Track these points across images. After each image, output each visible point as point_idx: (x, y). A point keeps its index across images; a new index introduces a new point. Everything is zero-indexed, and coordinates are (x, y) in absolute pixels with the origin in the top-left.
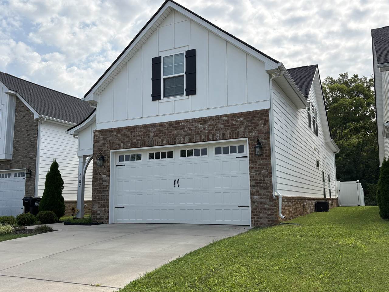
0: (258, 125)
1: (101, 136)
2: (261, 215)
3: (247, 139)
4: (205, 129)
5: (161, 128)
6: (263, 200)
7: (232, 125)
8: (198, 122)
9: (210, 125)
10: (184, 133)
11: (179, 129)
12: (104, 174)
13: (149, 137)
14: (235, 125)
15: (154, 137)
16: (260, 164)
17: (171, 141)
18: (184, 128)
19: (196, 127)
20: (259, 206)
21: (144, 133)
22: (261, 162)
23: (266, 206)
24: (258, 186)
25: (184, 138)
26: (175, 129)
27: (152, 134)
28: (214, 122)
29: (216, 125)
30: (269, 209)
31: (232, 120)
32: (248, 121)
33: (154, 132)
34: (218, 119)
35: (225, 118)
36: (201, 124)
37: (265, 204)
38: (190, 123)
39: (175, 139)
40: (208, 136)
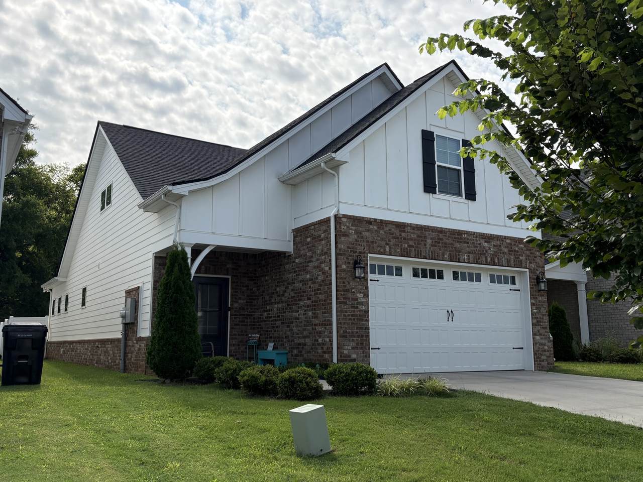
0: (536, 257)
1: (352, 226)
2: (543, 357)
3: (527, 270)
4: (490, 249)
5: (441, 236)
6: (543, 341)
7: (515, 251)
8: (482, 238)
9: (494, 246)
10: (468, 249)
11: (461, 242)
12: (360, 293)
13: (425, 245)
14: (518, 252)
15: (432, 246)
16: (539, 301)
17: (453, 257)
18: (468, 243)
19: (480, 244)
20: (541, 347)
21: (418, 236)
22: (540, 298)
23: (546, 348)
24: (538, 325)
25: (469, 256)
26: (458, 242)
27: (429, 241)
28: (498, 243)
29: (500, 246)
30: (548, 351)
31: (515, 245)
32: (527, 250)
33: (431, 239)
34: (502, 241)
35: (508, 241)
36: (486, 242)
37: (545, 345)
38: (474, 237)
39: (459, 255)
40: (494, 259)
